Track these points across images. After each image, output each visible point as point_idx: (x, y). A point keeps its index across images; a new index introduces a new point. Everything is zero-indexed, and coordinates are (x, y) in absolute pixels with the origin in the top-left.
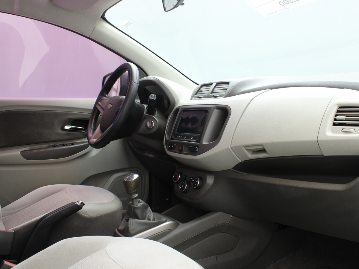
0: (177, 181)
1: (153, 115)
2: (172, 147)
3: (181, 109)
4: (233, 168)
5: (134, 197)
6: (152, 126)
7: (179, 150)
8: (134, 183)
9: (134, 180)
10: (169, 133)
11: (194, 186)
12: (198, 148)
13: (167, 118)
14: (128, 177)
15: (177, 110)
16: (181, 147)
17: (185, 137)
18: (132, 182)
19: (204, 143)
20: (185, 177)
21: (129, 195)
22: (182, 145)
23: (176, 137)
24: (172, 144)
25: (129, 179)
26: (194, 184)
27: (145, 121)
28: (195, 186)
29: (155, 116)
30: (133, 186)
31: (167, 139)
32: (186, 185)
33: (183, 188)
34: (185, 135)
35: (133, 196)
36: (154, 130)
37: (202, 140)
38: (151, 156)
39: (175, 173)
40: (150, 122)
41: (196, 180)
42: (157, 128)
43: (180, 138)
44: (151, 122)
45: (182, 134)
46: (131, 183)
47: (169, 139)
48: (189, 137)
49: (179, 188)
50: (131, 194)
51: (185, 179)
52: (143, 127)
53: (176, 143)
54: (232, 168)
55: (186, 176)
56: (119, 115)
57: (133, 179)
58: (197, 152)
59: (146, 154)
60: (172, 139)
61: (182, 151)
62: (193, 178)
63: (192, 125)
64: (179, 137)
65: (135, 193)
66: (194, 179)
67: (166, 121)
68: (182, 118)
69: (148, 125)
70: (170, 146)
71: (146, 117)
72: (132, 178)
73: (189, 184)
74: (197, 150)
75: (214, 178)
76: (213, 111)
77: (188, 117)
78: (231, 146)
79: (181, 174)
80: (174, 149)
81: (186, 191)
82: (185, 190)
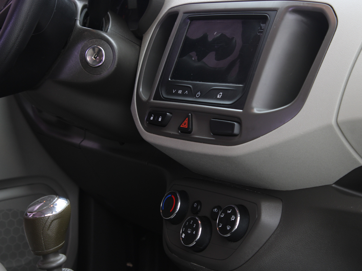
0: (172, 217)
1: (102, 30)
2: (160, 119)
3: (184, 13)
4: (338, 183)
5: (54, 265)
6: (101, 61)
7: (180, 128)
8: (55, 224)
9: (54, 215)
10: (149, 83)
11: (224, 230)
12: (240, 123)
13: (139, 37)
14: (38, 207)
15: (173, 15)
16: (186, 122)
17: (199, 93)
18: (49, 221)
19: (256, 111)
20: (195, 205)
21: (41, 258)
22: (188, 116)
23: (169, 92)
24: (159, 111)
25: (41, 211)
26: (224, 227)
27: (80, 47)
28: (227, 232)
29: (106, 32)
30: (52, 231)
31: (144, 97)
32: (201, 229)
33: (191, 237)
34: (197, 88)
35: (52, 259)
36: (105, 73)
37: (251, 101)
38: (89, 144)
39: (167, 196)
40: (94, 49)
41: (230, 215)
42: (115, 66)
43: (183, 95)
44: (96, 50)
45: (189, 84)
46: (48, 224)
47: (149, 99)
48: (211, 93)
49: (179, 235)
50: (46, 256)
51: (195, 212)
52: (73, 62)
53: (172, 109)
54: (336, 183)
55: (199, 203)
56: (9, 28)
57: (54, 213)
58: (236, 135)
59: (76, 141)
60: (157, 97)
61: (190, 132)
62: (219, 208)
63: (219, 58)
64: (180, 92)
65: (56, 253)
66: (225, 211)
67: (138, 47)
68: (187, 38)
69: (88, 59)
70: (152, 118)
71: (81, 35)
72: (51, 209)
73: (208, 224)
74: (236, 130)
75: (281, 209)
76: (282, 18)
77: (205, 37)
78: (339, 119)
79: (185, 198)
80: (164, 126)
81: (200, 247)
82: (197, 242)
